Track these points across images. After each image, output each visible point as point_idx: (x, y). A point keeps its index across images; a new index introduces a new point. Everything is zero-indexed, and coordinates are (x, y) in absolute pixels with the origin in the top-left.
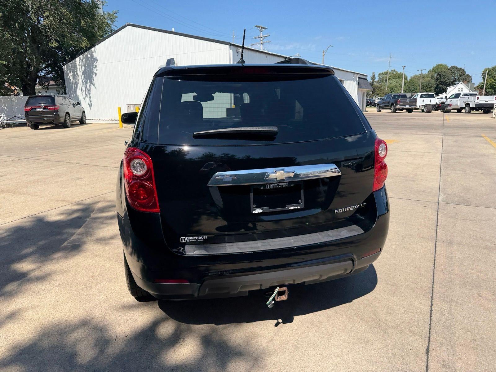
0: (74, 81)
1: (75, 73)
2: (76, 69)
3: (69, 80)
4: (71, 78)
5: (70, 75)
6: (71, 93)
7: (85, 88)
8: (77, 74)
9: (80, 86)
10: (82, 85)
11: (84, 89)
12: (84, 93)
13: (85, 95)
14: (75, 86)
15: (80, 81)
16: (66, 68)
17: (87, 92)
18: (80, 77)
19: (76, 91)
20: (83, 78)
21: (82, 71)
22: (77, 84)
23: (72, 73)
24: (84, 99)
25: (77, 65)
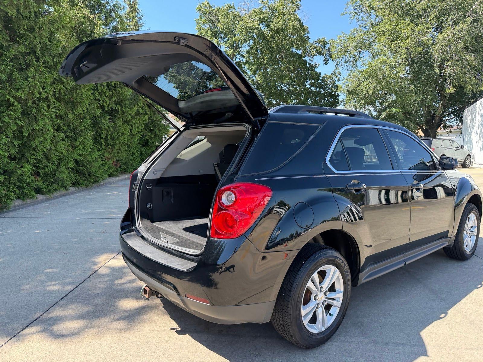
0: (471, 125)
1: (474, 116)
2: (475, 112)
3: (467, 123)
4: (469, 122)
5: (469, 118)
6: (466, 136)
7: (480, 131)
8: (475, 117)
9: (475, 129)
10: (477, 128)
11: (478, 132)
12: (478, 136)
13: (478, 139)
14: (470, 129)
15: (477, 125)
16: (466, 111)
17: (481, 136)
18: (477, 119)
19: (470, 135)
20: (480, 121)
21: (481, 114)
22: (473, 127)
23: (470, 116)
24: (477, 142)
25: (477, 108)
